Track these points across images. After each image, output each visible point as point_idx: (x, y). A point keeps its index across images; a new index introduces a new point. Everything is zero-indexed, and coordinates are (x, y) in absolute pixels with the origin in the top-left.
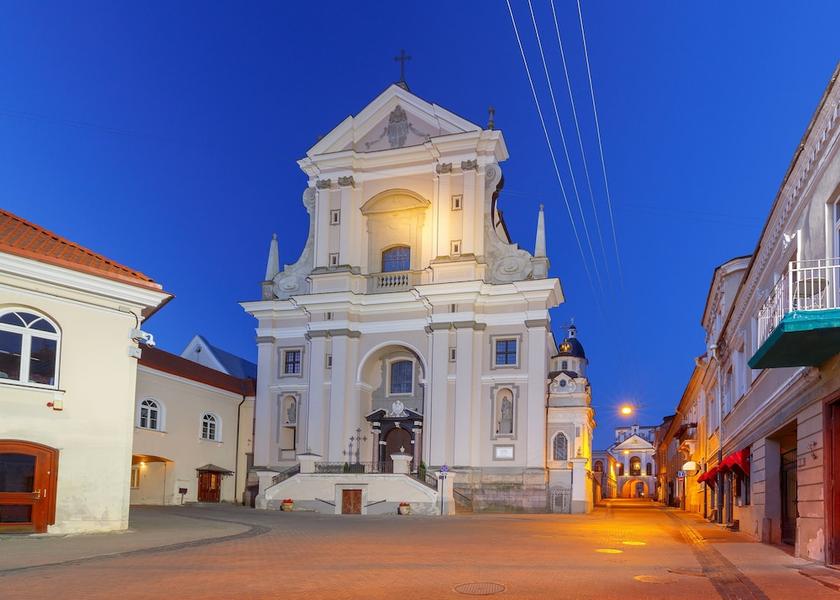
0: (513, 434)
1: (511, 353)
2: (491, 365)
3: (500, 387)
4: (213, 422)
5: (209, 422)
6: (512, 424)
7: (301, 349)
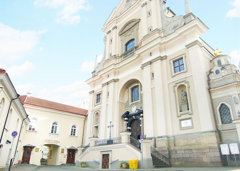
0: (190, 110)
1: (181, 65)
2: (172, 75)
3: (178, 85)
4: (75, 128)
5: (74, 128)
6: (188, 104)
7: (101, 92)
